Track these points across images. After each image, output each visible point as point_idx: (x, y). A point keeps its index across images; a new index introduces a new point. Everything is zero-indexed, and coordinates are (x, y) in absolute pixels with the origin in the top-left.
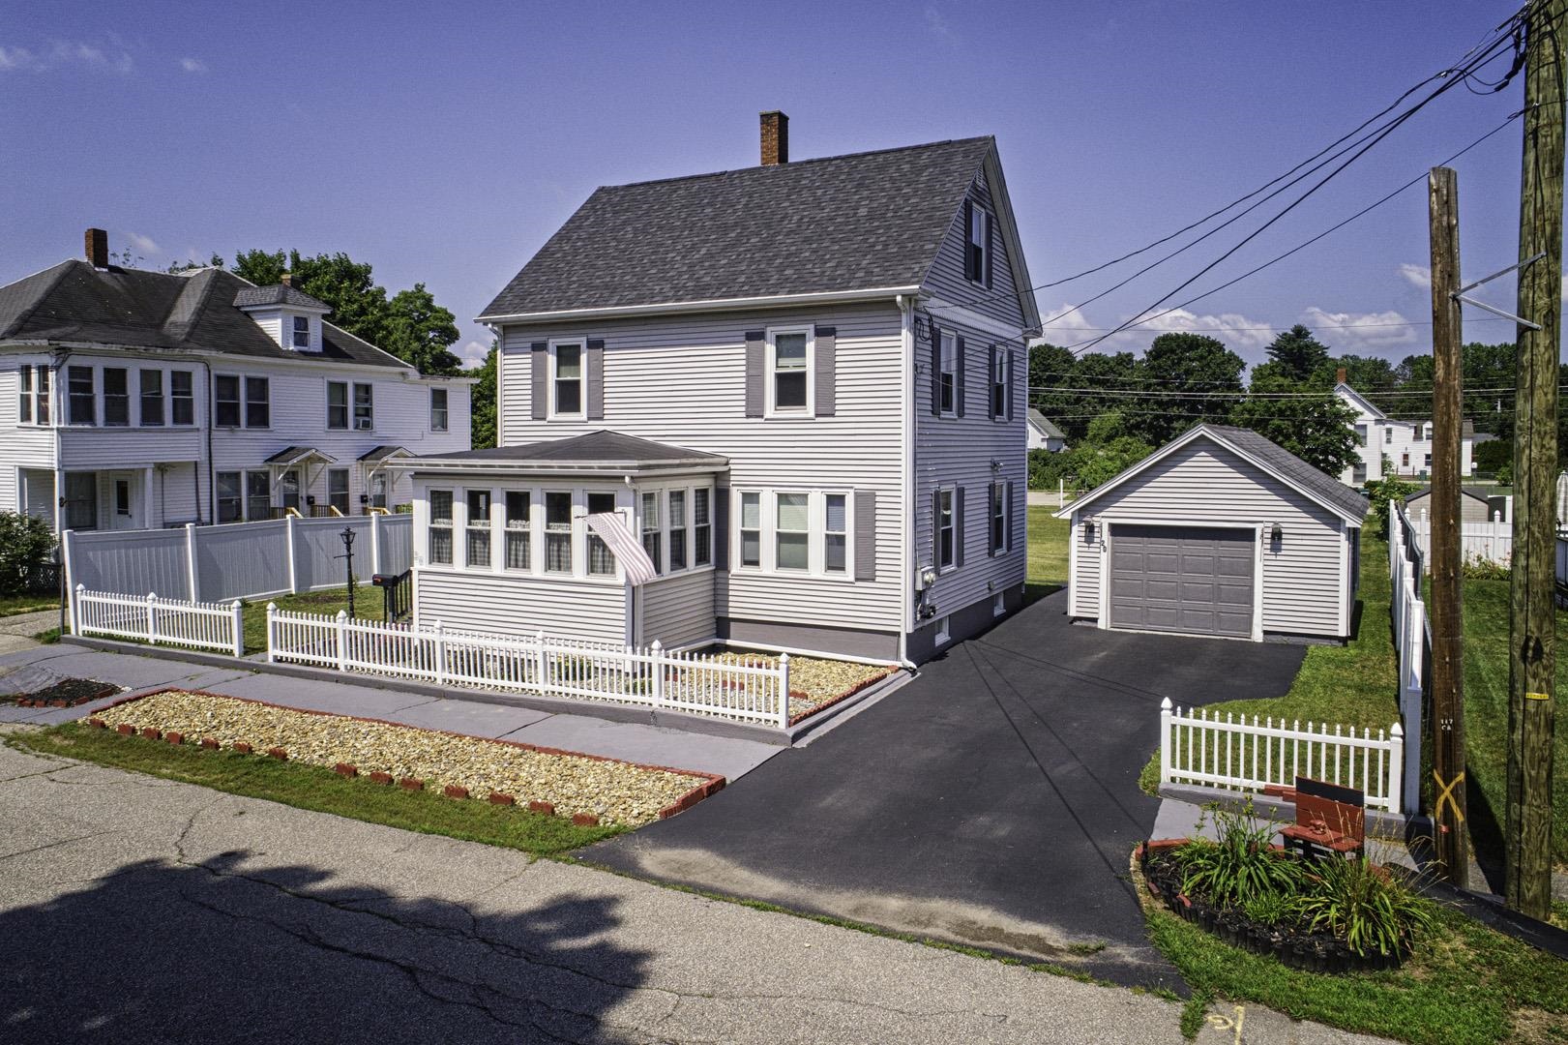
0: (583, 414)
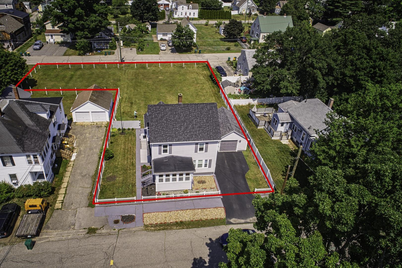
0: (168, 153)
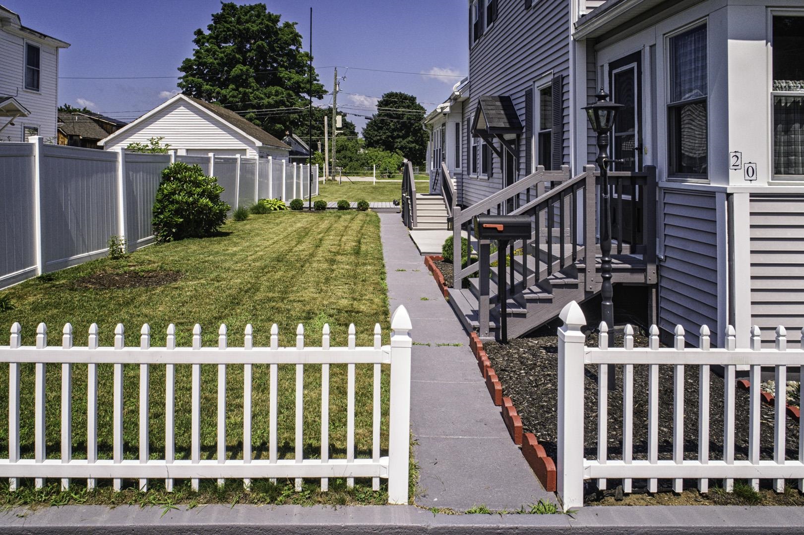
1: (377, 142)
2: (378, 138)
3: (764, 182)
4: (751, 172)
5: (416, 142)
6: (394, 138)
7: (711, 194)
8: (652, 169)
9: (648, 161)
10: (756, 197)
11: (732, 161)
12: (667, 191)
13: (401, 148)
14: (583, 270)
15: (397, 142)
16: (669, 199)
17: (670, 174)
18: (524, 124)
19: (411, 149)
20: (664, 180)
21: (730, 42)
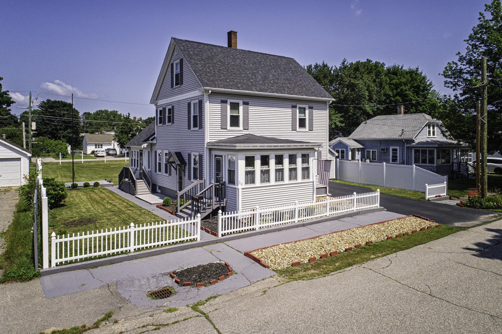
0: (241, 128)
1: (45, 133)
2: (46, 130)
3: (244, 186)
4: (242, 184)
5: (73, 133)
6: (57, 130)
7: (235, 188)
8: (225, 182)
9: (224, 180)
10: (242, 189)
11: (239, 183)
12: (228, 187)
13: (64, 137)
14: (212, 205)
15: (60, 133)
16: (228, 188)
17: (228, 183)
18: (187, 162)
19: (69, 137)
20: (227, 184)
21: (239, 161)
